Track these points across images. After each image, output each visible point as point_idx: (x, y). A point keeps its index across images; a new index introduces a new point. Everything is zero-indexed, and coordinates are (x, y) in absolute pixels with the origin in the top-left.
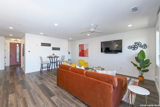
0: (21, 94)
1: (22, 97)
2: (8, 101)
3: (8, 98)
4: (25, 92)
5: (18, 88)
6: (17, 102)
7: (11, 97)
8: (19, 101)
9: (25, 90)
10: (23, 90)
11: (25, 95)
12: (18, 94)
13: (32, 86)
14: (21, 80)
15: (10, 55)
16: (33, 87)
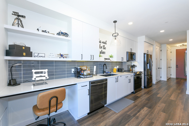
0: (154, 115)
1: (152, 120)
2: (139, 112)
3: (141, 109)
4: (160, 117)
5: (159, 106)
6: (143, 119)
7: (144, 111)
8: (145, 121)
9: (163, 115)
10: (161, 113)
11: (158, 120)
12: (152, 113)
13: (180, 117)
14: (172, 99)
15: (177, 65)
16: (178, 119)
